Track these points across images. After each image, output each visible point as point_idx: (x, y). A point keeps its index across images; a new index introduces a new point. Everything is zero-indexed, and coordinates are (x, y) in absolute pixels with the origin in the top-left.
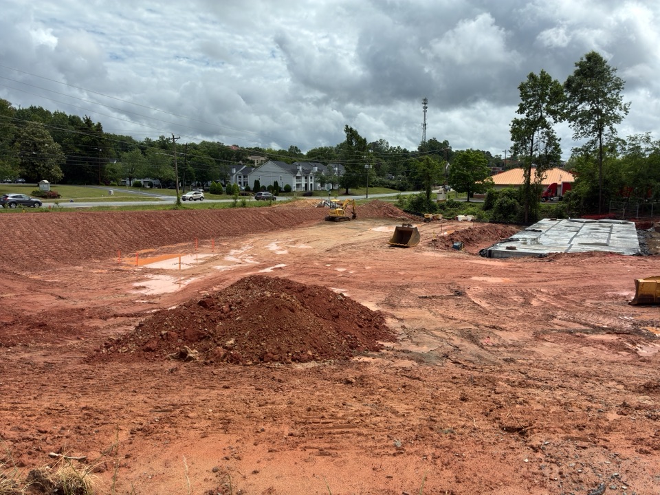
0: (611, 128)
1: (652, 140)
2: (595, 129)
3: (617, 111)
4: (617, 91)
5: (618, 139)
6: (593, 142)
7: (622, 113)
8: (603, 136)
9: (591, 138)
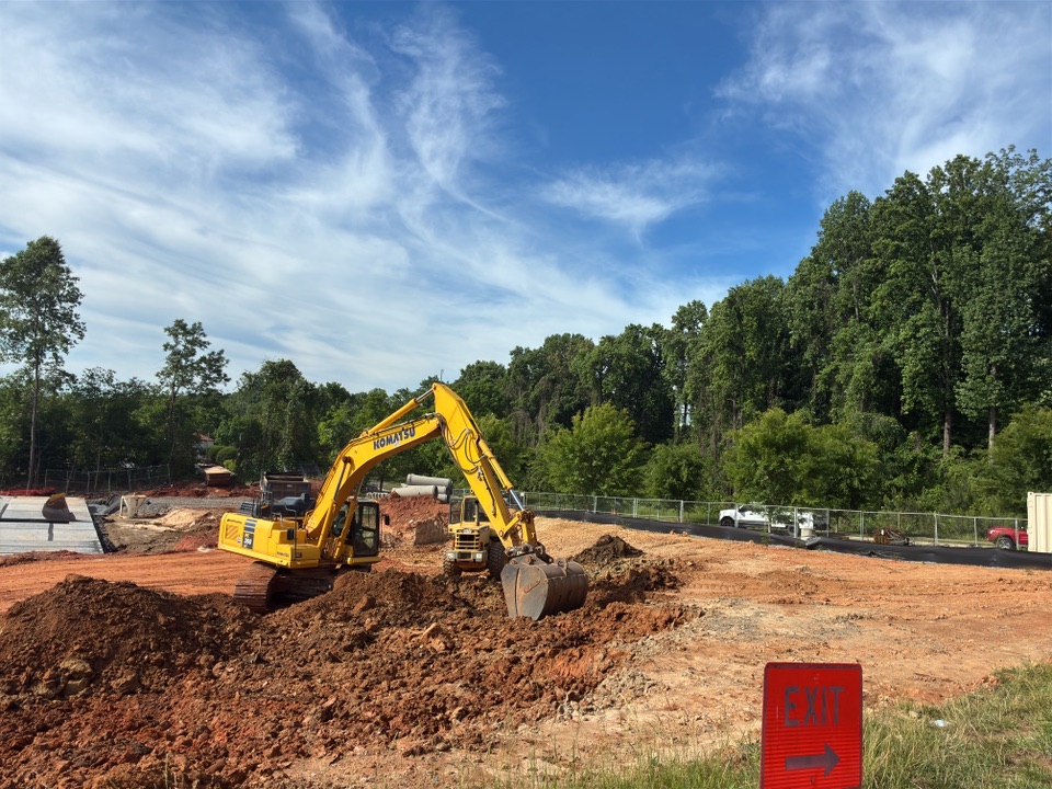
0: (55, 356)
1: (114, 383)
2: (30, 353)
3: (68, 332)
4: (70, 304)
5: (64, 373)
6: (27, 372)
7: (74, 337)
8: (42, 366)
9: (23, 364)
